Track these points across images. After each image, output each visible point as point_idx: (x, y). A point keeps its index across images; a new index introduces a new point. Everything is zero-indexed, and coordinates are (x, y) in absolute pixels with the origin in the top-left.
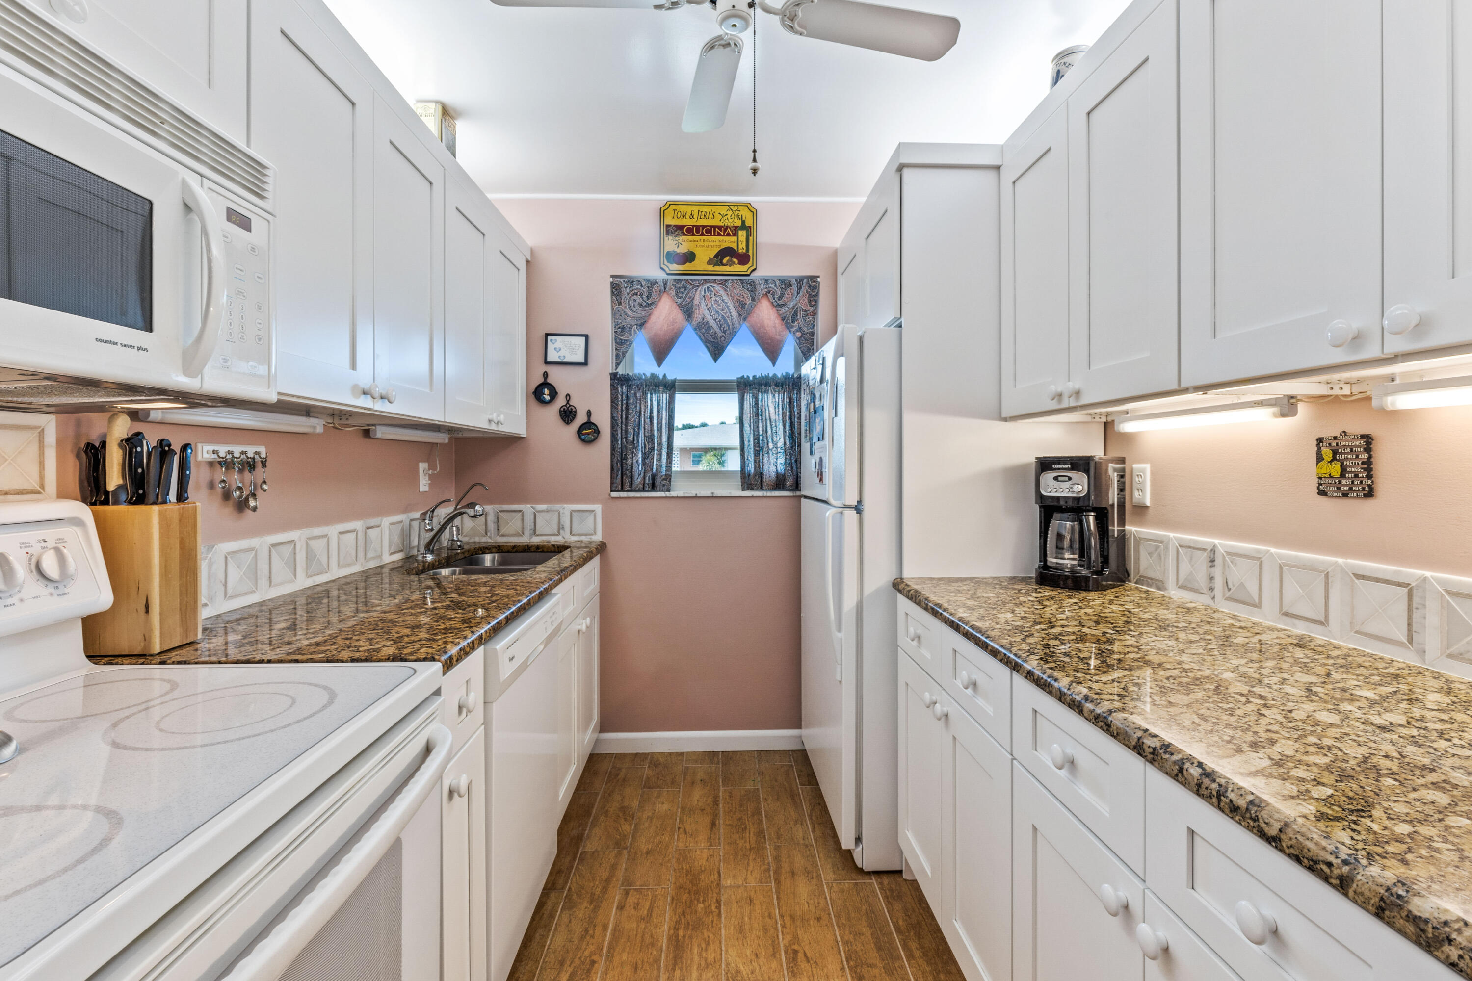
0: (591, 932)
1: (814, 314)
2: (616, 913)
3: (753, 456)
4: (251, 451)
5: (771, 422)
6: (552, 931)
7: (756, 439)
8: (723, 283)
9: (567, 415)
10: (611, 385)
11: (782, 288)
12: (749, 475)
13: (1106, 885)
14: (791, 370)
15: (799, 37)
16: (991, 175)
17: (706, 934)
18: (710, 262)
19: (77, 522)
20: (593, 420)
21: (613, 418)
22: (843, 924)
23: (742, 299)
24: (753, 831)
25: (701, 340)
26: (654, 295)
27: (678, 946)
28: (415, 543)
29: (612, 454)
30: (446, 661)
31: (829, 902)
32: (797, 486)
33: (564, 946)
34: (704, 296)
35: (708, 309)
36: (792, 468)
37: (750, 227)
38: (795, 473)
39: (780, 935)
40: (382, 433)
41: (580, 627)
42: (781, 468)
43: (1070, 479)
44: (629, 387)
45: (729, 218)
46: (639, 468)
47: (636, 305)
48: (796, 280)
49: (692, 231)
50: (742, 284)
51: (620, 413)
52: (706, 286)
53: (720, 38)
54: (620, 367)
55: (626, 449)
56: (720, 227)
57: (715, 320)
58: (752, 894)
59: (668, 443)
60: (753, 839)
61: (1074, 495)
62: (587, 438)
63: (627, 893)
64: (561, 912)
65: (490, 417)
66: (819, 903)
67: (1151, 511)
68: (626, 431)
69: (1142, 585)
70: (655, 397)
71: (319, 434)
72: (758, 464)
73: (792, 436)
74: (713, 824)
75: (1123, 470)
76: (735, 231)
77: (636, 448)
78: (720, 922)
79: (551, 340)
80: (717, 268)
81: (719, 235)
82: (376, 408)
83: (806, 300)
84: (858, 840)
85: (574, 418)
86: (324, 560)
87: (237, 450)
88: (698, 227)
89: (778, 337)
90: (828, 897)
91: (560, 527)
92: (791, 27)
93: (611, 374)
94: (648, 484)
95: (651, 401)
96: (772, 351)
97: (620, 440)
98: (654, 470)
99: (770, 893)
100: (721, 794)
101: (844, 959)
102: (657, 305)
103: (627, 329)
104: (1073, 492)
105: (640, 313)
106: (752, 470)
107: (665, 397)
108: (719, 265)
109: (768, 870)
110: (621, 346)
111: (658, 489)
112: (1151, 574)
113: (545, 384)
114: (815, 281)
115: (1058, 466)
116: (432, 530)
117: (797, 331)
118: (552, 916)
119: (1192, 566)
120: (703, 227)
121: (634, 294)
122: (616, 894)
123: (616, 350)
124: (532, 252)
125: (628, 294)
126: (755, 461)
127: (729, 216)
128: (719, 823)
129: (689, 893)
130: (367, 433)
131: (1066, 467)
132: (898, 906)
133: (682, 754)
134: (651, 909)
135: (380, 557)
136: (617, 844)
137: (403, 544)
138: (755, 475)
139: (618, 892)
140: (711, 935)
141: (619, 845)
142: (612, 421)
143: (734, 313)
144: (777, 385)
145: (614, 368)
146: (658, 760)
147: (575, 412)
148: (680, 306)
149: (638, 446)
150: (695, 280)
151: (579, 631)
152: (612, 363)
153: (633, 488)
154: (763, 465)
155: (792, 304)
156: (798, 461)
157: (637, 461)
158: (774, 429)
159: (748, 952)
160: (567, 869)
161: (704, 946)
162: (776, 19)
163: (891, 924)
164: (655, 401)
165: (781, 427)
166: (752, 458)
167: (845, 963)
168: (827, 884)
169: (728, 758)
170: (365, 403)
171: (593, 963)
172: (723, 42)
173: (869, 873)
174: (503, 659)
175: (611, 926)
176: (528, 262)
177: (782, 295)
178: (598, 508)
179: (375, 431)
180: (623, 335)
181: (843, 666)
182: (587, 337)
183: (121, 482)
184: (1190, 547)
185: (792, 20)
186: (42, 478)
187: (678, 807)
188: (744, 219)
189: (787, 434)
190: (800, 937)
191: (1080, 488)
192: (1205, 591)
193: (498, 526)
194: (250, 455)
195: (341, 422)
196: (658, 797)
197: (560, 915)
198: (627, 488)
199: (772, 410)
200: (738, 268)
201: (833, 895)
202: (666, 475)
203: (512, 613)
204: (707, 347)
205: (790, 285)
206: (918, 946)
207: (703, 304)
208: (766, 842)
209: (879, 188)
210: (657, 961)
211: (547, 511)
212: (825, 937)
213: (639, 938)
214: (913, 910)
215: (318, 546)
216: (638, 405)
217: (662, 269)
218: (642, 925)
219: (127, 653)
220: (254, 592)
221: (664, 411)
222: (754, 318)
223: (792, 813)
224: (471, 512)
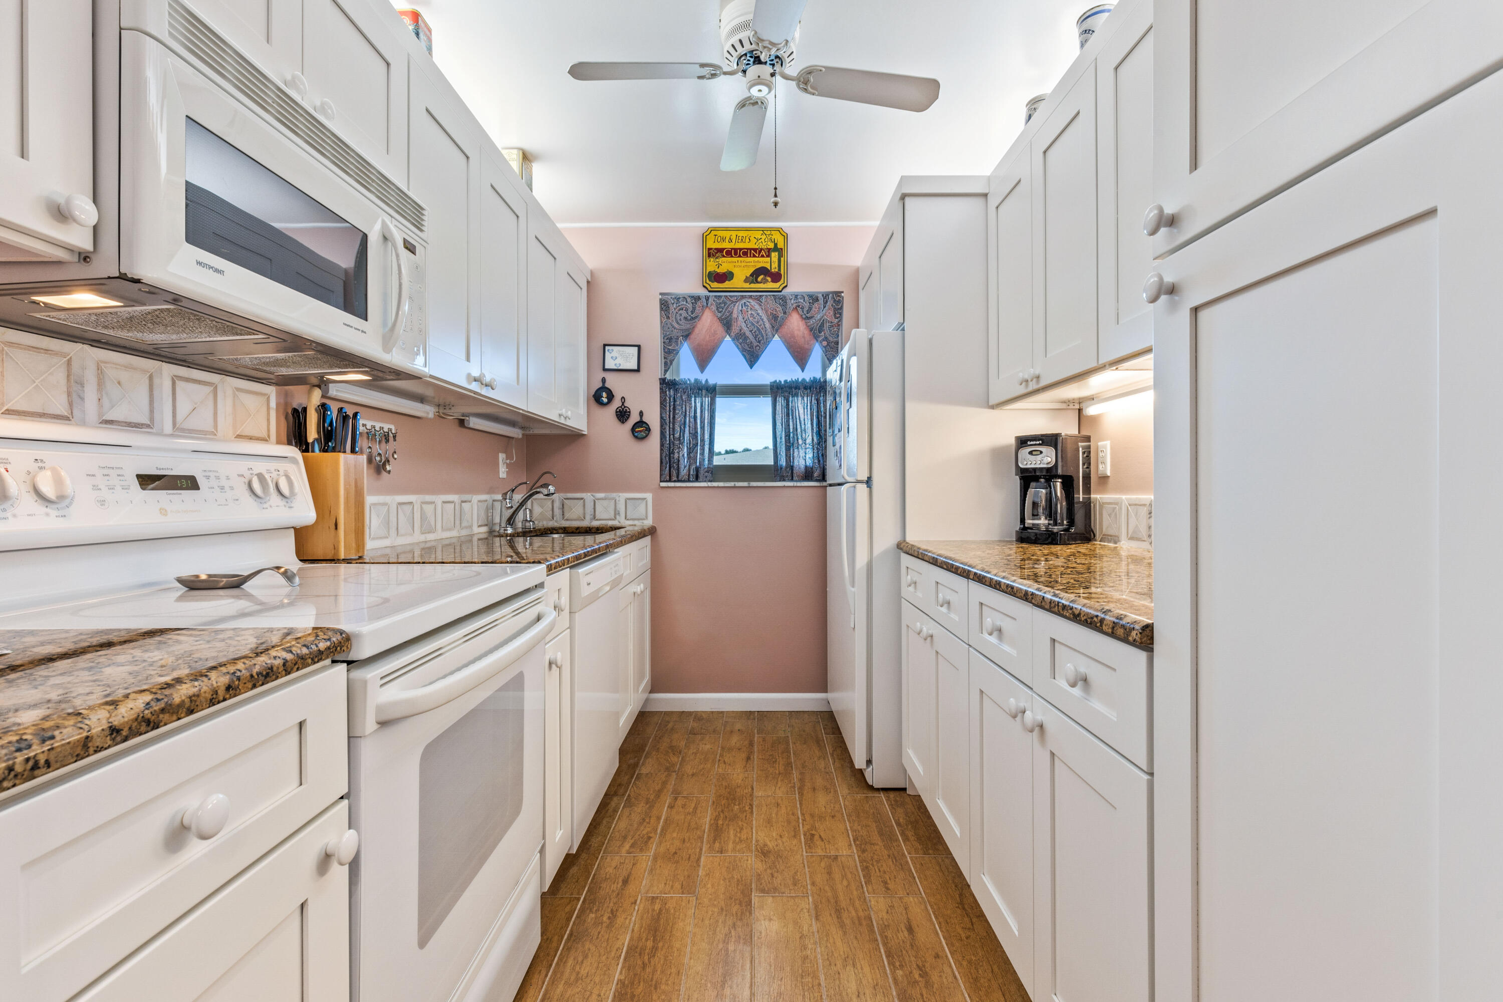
0: (647, 821)
1: (839, 325)
2: (667, 810)
3: (784, 451)
4: (386, 427)
5: (800, 420)
6: (616, 819)
7: (788, 435)
8: (758, 299)
9: (623, 415)
10: (660, 389)
11: (810, 303)
12: (781, 468)
13: (1011, 699)
14: (818, 375)
15: (812, 96)
16: (980, 201)
17: (740, 823)
18: (746, 281)
19: (294, 460)
20: (644, 419)
21: (662, 418)
22: (853, 820)
23: (775, 313)
24: (781, 763)
25: (738, 348)
26: (698, 310)
27: (717, 832)
28: (497, 520)
29: (661, 450)
30: (548, 565)
31: (843, 807)
32: (823, 478)
33: (626, 828)
34: (741, 311)
35: (745, 322)
36: (819, 461)
37: (782, 249)
38: (822, 466)
39: (801, 825)
40: (474, 423)
41: (635, 590)
42: (809, 462)
43: (1041, 452)
44: (676, 391)
45: (763, 241)
46: (684, 462)
47: (682, 319)
48: (823, 295)
49: (730, 253)
50: (775, 299)
51: (668, 413)
52: (743, 301)
53: (749, 98)
54: (668, 373)
55: (673, 444)
56: (755, 250)
57: (751, 331)
58: (780, 801)
59: (710, 440)
60: (782, 768)
61: (1045, 466)
62: (640, 435)
63: (676, 799)
64: (623, 808)
65: (560, 412)
66: (834, 807)
67: (1111, 479)
68: (674, 429)
69: (1104, 542)
70: (698, 400)
71: (430, 419)
72: (789, 457)
73: (819, 433)
74: (748, 758)
75: (1089, 447)
76: (769, 252)
77: (682, 443)
78: (752, 817)
79: (608, 350)
80: (753, 285)
81: (754, 256)
82: (483, 393)
83: (832, 313)
84: (869, 762)
85: (628, 418)
86: (433, 523)
87: (378, 425)
88: (736, 250)
89: (806, 346)
90: (842, 804)
91: (617, 513)
92: (806, 89)
93: (660, 379)
94: (693, 475)
95: (695, 402)
96: (801, 358)
97: (668, 436)
98: (698, 464)
99: (794, 801)
100: (756, 739)
101: (852, 840)
102: (700, 318)
103: (674, 340)
104: (1044, 464)
105: (685, 325)
106: (784, 464)
107: (707, 400)
108: (754, 283)
109: (794, 787)
110: (669, 354)
111: (701, 480)
112: (1111, 532)
113: (604, 388)
114: (839, 296)
115: (1032, 443)
116: (512, 507)
117: (823, 340)
118: (615, 811)
119: (1137, 520)
120: (741, 249)
121: (680, 309)
122: (667, 799)
123: (665, 358)
124: (592, 273)
125: (675, 309)
126: (786, 455)
127: (763, 240)
128: (754, 758)
129: (727, 799)
130: (462, 423)
131: (1038, 442)
132: (900, 810)
133: (722, 712)
134: (695, 808)
135: (471, 527)
136: (667, 769)
137: (488, 521)
138: (786, 467)
139: (668, 798)
140: (744, 824)
141: (669, 770)
142: (661, 420)
143: (768, 325)
144: (805, 388)
145: (663, 373)
146: (701, 716)
147: (630, 412)
148: (720, 319)
149: (684, 442)
150: (733, 296)
151: (634, 593)
152: (661, 370)
153: (680, 478)
154: (793, 459)
155: (819, 317)
156: (824, 456)
157: (683, 455)
158: (803, 426)
159: (774, 835)
160: (626, 783)
161: (738, 830)
162: (794, 83)
163: (893, 821)
164: (698, 403)
165: (809, 425)
166: (783, 454)
167: (852, 842)
168: (842, 796)
169: (762, 716)
170: (474, 387)
171: (649, 838)
172: (752, 101)
173: (878, 790)
174: (584, 581)
175: (663, 818)
176: (588, 282)
177: (810, 309)
178: (649, 496)
179: (469, 421)
180: (671, 345)
181: (856, 615)
182: (639, 347)
183: (316, 436)
184: (1136, 505)
185: (806, 84)
186: (269, 430)
187: (719, 747)
188: (776, 242)
189: (815, 431)
190: (817, 826)
191: (1049, 459)
192: (1145, 539)
193: (563, 512)
194: (386, 430)
195: (445, 411)
196: (702, 740)
197: (622, 811)
198: (674, 478)
199: (801, 411)
200: (771, 285)
201: (847, 803)
202: (708, 468)
203: (588, 552)
204: (744, 355)
205: (817, 300)
206: (914, 834)
207: (740, 318)
208: (792, 770)
209: (888, 215)
210: (701, 838)
211: (604, 499)
212: (837, 826)
213: (686, 824)
214: (913, 813)
215: (429, 509)
216: (684, 406)
217: (704, 286)
218: (689, 817)
219: (322, 558)
220: (387, 538)
221: (706, 412)
222: (785, 330)
223: (817, 752)
224: (545, 491)
